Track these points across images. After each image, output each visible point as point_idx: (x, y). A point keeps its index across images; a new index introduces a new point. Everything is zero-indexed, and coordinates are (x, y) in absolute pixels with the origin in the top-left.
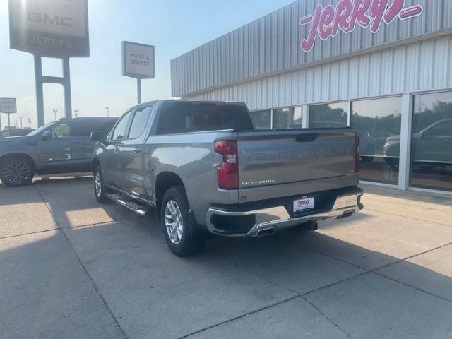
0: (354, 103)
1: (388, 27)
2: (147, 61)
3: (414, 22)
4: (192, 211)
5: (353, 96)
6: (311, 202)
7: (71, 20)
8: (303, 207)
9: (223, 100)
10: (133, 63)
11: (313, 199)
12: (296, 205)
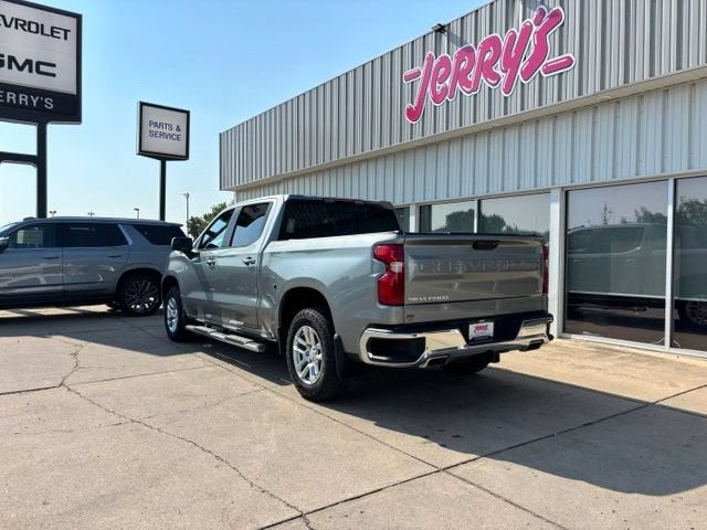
0: (483, 202)
1: (526, 87)
2: (177, 133)
3: (564, 79)
4: (339, 337)
5: (481, 192)
6: (490, 328)
7: (54, 65)
8: (481, 333)
9: (301, 193)
10: (154, 134)
11: (492, 324)
12: (472, 331)
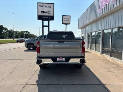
2: (68, 20)
8: (61, 60)
10: (64, 20)
11: (64, 58)
12: (58, 59)
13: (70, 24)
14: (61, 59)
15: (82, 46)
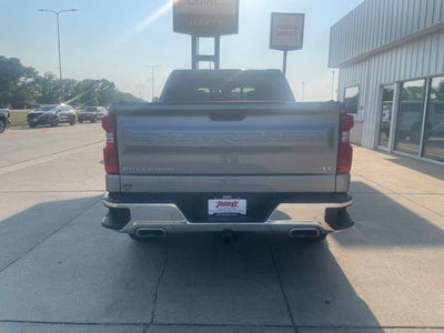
2: (295, 31)
6: (241, 205)
8: (227, 210)
10: (280, 34)
11: (245, 201)
12: (213, 206)
13: (300, 47)
14: (229, 204)
15: (340, 136)
